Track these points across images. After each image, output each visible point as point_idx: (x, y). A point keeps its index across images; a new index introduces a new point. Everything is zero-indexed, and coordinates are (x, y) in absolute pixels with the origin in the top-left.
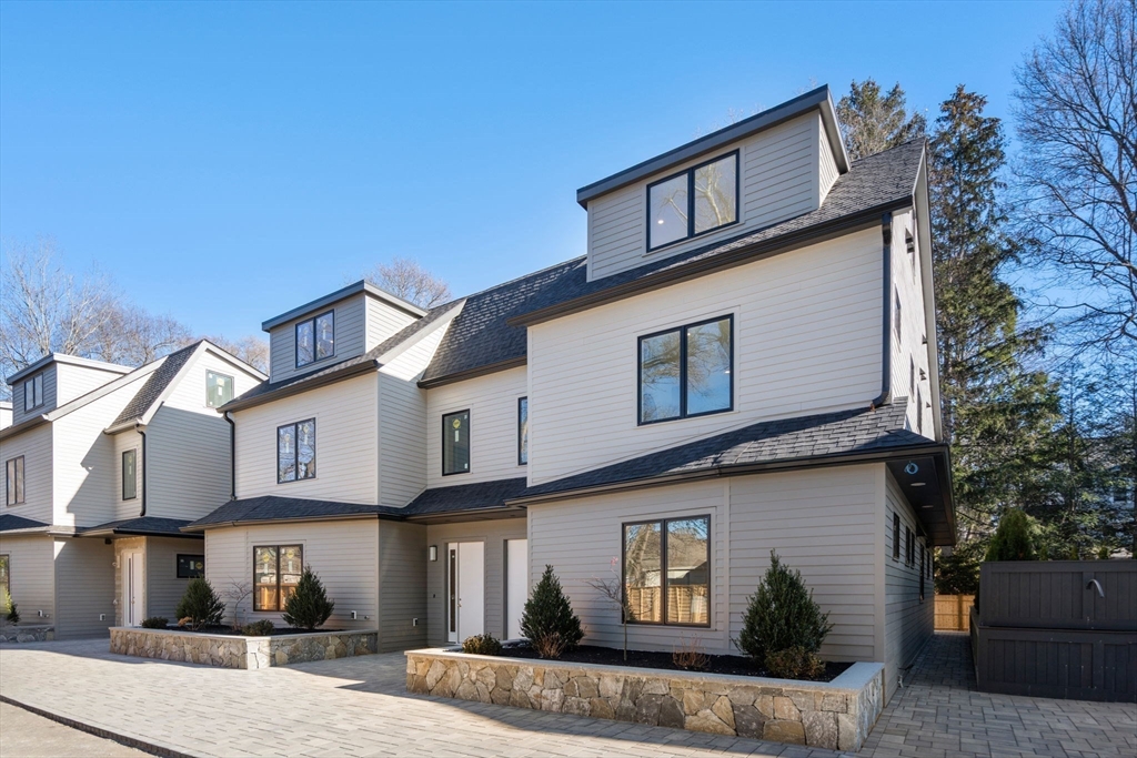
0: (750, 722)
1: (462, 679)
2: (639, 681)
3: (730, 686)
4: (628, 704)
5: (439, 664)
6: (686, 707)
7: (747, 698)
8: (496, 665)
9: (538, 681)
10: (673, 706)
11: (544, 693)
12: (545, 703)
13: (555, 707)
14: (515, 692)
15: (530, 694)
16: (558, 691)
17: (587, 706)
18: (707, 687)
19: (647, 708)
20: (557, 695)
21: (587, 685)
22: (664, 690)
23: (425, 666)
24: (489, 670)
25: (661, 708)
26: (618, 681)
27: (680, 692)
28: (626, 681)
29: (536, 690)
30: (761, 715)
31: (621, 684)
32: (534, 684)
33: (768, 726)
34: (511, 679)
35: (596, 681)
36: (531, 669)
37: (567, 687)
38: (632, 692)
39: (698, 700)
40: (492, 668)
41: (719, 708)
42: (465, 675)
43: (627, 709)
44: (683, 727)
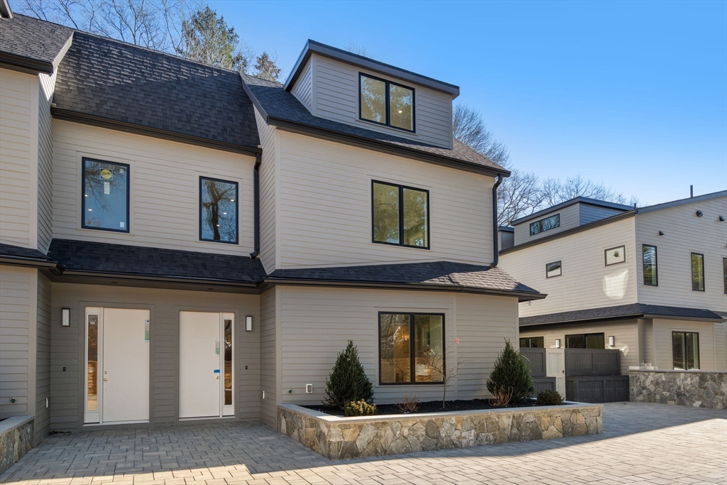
0: (568, 428)
1: (395, 435)
2: (520, 415)
3: (561, 411)
4: (515, 431)
5: (371, 428)
6: (543, 426)
7: (567, 415)
8: (426, 420)
9: (459, 427)
10: (537, 427)
11: (463, 434)
12: (464, 442)
13: (471, 443)
14: (442, 439)
15: (453, 437)
16: (473, 431)
17: (492, 437)
18: (552, 413)
19: (525, 431)
20: (472, 434)
21: (492, 423)
22: (532, 419)
23: (354, 432)
24: (419, 425)
25: (532, 430)
26: (509, 417)
27: (539, 418)
28: (514, 417)
29: (458, 433)
30: (573, 424)
31: (511, 419)
32: (456, 429)
33: (576, 429)
34: (437, 429)
35: (497, 419)
36: (454, 419)
37: (480, 428)
38: (517, 423)
39: (548, 421)
40: (422, 423)
41: (557, 424)
42: (398, 433)
43: (515, 434)
44: (542, 439)
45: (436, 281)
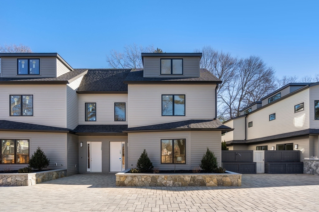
0: (221, 183)
1: (139, 180)
2: (195, 177)
3: (217, 176)
4: (192, 182)
5: (130, 177)
6: (206, 181)
7: (220, 178)
8: (151, 176)
9: (166, 179)
10: (204, 181)
11: (167, 182)
12: (168, 185)
13: (171, 185)
14: (158, 183)
15: (163, 183)
16: (172, 181)
17: (180, 184)
18: (212, 176)
19: (197, 182)
20: (171, 182)
21: (181, 179)
22: (201, 178)
23: (124, 178)
24: (149, 178)
25: (201, 182)
26: (189, 177)
27: (205, 178)
28: (191, 177)
29: (165, 181)
30: (223, 181)
31: (190, 178)
32: (164, 180)
33: (225, 183)
34: (156, 179)
35: (183, 177)
36: (163, 176)
37: (175, 180)
38: (193, 179)
39: (209, 179)
40: (150, 177)
41: (214, 181)
42: (140, 179)
43: (192, 183)
44: (206, 186)
45: (182, 127)
